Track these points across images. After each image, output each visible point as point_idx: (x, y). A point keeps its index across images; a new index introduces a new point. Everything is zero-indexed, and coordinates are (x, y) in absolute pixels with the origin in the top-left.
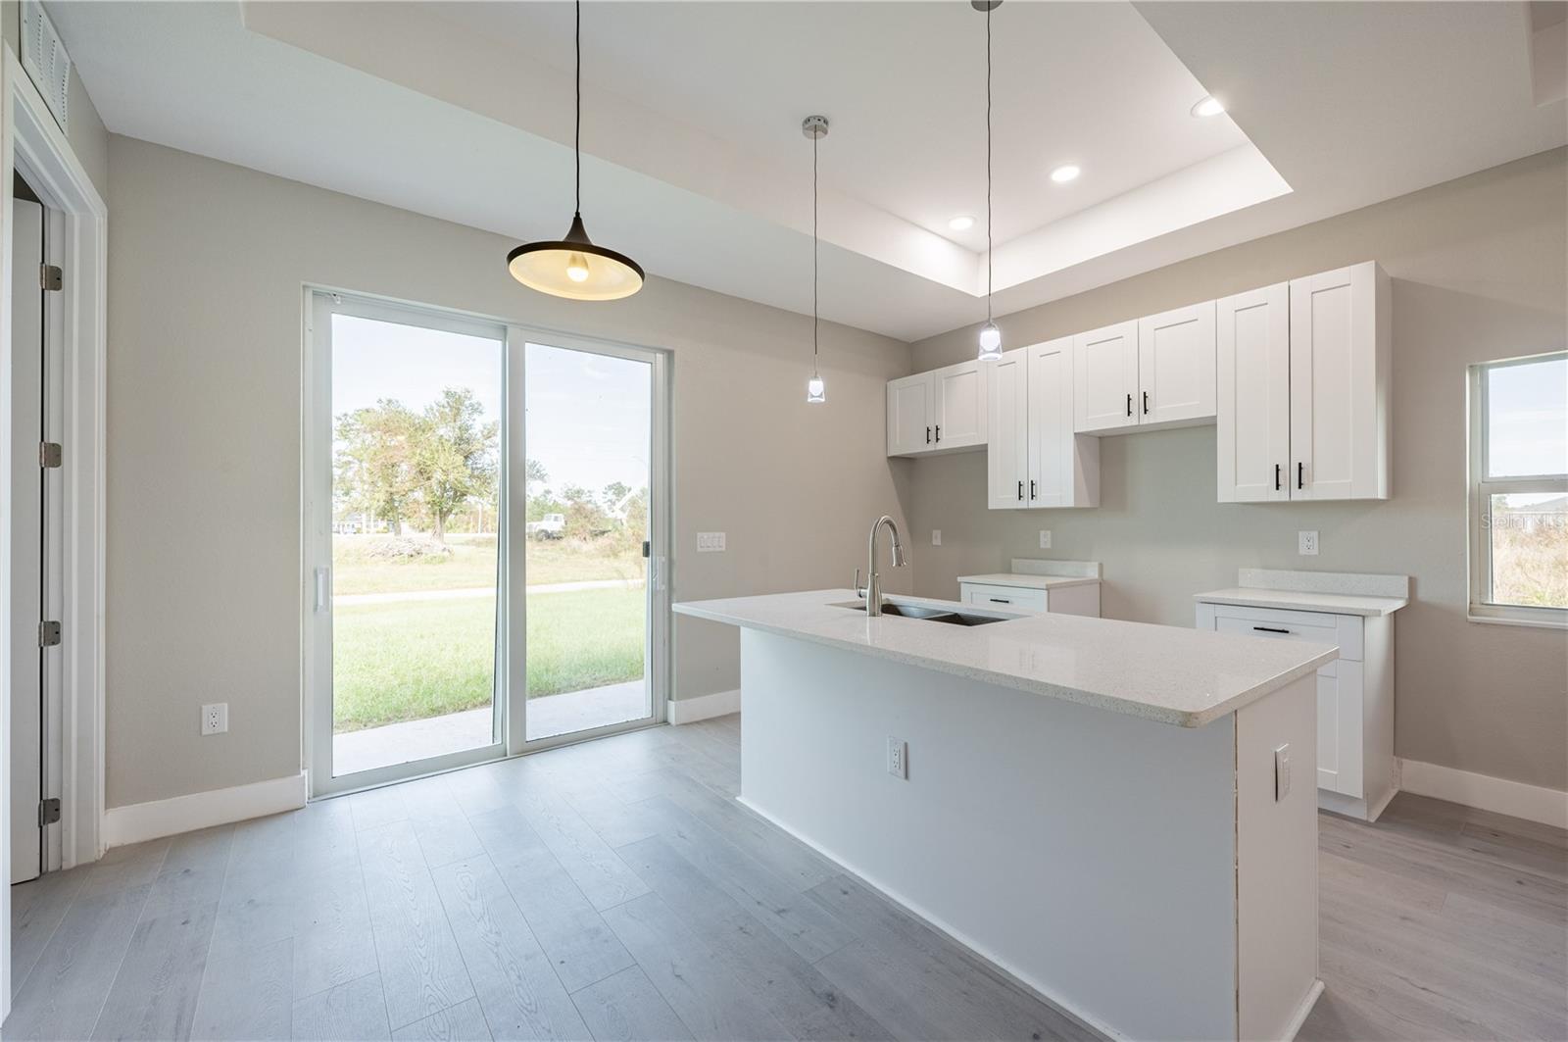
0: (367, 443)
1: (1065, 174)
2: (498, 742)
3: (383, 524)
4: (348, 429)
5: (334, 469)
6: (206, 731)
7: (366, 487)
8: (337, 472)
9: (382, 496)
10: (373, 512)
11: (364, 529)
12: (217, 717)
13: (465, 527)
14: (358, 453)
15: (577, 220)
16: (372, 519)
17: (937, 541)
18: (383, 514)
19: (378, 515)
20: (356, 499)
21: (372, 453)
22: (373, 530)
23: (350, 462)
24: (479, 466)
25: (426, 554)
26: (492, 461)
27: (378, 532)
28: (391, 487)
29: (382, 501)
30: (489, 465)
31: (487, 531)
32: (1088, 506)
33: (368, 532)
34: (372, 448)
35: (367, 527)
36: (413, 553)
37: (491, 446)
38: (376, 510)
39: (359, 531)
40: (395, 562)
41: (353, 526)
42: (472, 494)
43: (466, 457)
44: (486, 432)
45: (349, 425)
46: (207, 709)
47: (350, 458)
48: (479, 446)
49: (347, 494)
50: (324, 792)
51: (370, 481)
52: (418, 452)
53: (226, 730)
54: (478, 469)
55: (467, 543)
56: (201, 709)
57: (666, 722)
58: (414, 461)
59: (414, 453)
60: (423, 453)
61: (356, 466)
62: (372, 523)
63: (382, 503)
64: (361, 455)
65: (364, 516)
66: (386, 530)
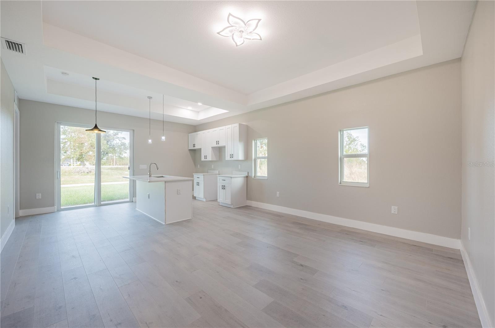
0: (72, 136)
1: (200, 104)
2: (95, 204)
3: (79, 163)
4: (66, 131)
5: (61, 144)
6: (37, 198)
7: (72, 150)
8: (62, 145)
9: (78, 153)
10: (75, 159)
11: (72, 164)
12: (39, 196)
13: (109, 164)
14: (69, 139)
15: (96, 125)
16: (75, 161)
17: (199, 167)
18: (78, 159)
19: (77, 160)
20: (68, 155)
21: (74, 139)
22: (75, 164)
23: (66, 142)
24: (112, 144)
25: (93, 172)
26: (117, 142)
27: (77, 165)
28: (81, 150)
29: (78, 155)
30: (116, 144)
31: (117, 165)
32: (215, 160)
33: (73, 165)
34: (75, 138)
35: (73, 163)
36: (88, 172)
37: (116, 138)
38: (76, 158)
39: (70, 165)
40: (82, 175)
41: (68, 163)
42: (110, 153)
43: (108, 142)
44: (114, 133)
45: (66, 130)
46: (37, 194)
47: (66, 140)
48: (112, 138)
49: (65, 153)
50: (59, 210)
51: (73, 148)
52: (91, 140)
53: (41, 198)
54: (112, 145)
55: (109, 169)
56: (36, 195)
57: (133, 202)
58: (89, 142)
59: (89, 140)
60: (93, 140)
61: (69, 143)
62: (75, 163)
63: (78, 156)
64: (70, 140)
65: (72, 160)
66: (80, 165)
